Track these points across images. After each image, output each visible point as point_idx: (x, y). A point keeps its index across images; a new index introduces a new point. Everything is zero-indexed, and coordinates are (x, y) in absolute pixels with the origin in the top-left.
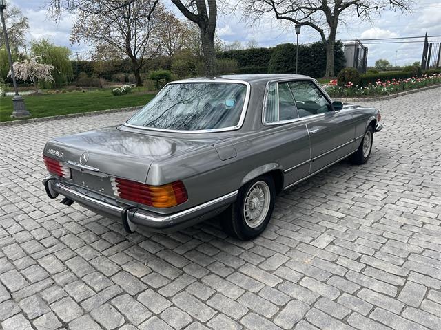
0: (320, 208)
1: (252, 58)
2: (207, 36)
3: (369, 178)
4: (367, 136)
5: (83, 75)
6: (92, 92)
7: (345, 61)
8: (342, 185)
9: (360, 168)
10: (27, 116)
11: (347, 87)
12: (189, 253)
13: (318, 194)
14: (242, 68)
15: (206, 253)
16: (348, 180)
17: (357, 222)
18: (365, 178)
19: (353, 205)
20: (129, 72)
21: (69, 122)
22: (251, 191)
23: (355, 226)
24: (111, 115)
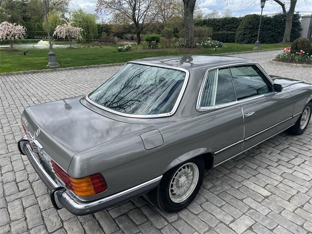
0: (248, 182)
1: (225, 25)
2: (188, 9)
3: (302, 152)
4: (306, 111)
5: (104, 35)
6: (107, 47)
7: (301, 30)
8: (275, 156)
9: (295, 138)
10: (57, 66)
11: (298, 54)
12: (120, 218)
13: (251, 165)
14: (216, 33)
15: (134, 221)
16: (282, 151)
17: (281, 205)
18: (298, 151)
19: (281, 182)
20: (134, 33)
21: (83, 72)
22: (179, 171)
23: (278, 210)
24: (113, 67)
